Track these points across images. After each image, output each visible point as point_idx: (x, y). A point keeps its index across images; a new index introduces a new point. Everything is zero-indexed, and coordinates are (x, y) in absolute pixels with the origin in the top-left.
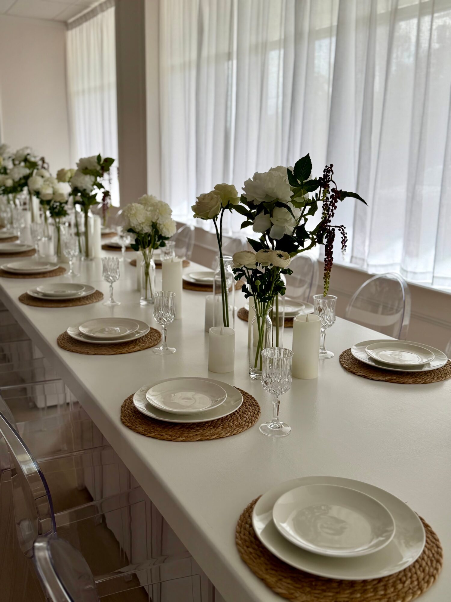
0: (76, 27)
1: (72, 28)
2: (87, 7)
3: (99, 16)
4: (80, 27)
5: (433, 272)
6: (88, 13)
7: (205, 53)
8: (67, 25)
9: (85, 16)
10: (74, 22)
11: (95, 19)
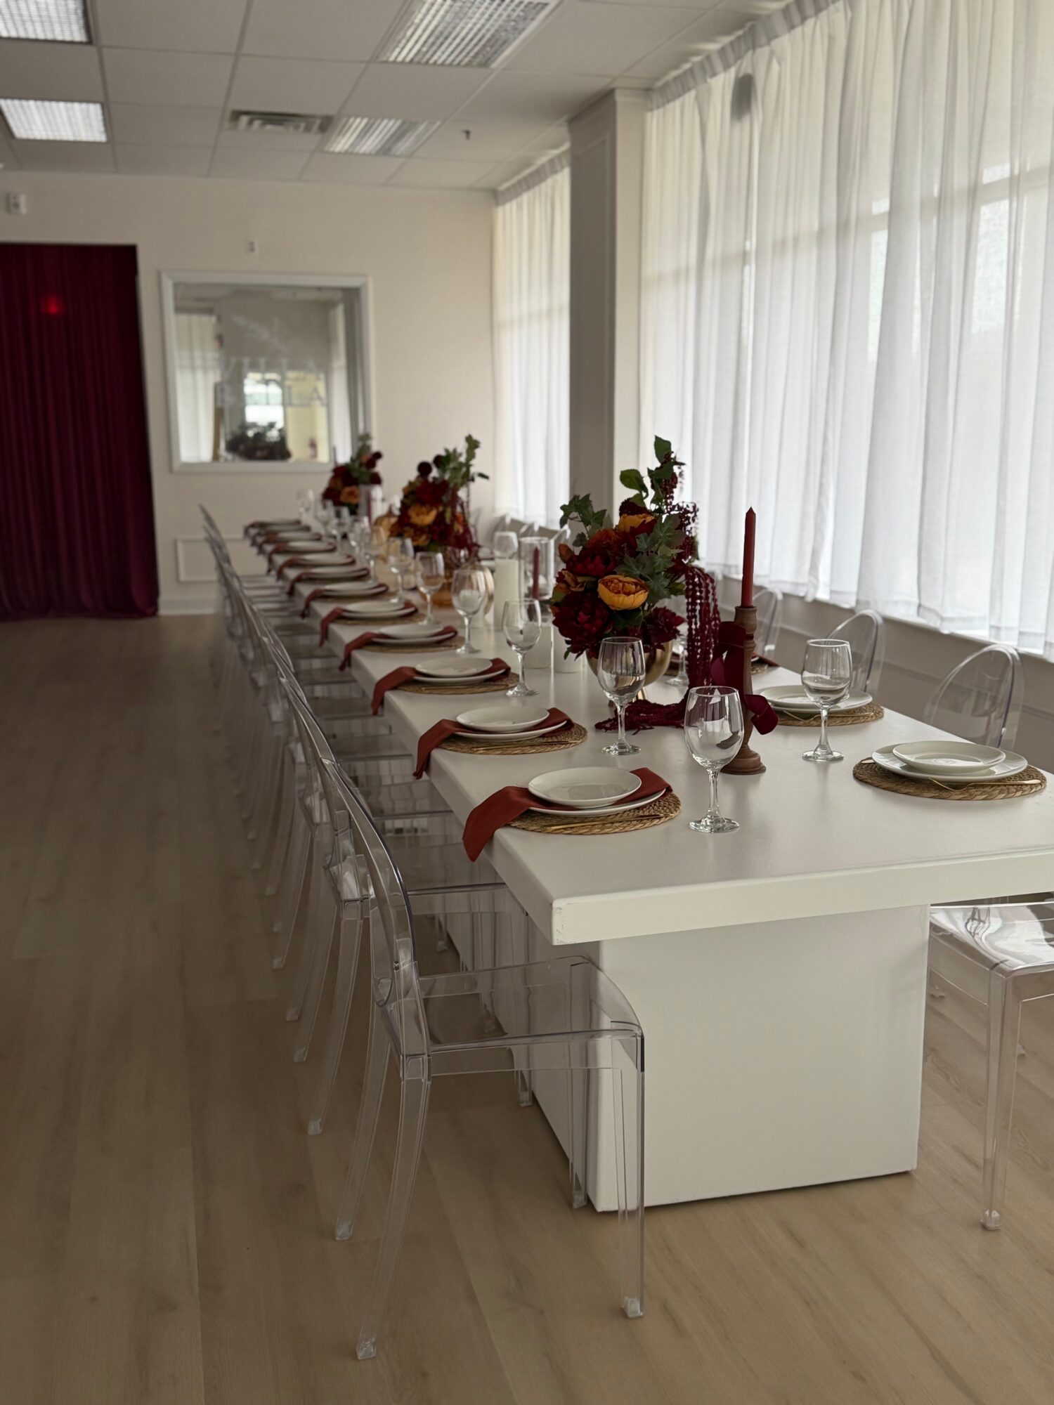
0: (510, 200)
1: (504, 203)
2: (528, 165)
3: (549, 181)
4: (519, 199)
5: (1046, 634)
6: (531, 175)
7: (709, 254)
8: (496, 196)
9: (525, 179)
10: (508, 189)
11: (543, 185)
